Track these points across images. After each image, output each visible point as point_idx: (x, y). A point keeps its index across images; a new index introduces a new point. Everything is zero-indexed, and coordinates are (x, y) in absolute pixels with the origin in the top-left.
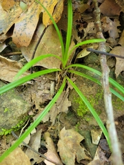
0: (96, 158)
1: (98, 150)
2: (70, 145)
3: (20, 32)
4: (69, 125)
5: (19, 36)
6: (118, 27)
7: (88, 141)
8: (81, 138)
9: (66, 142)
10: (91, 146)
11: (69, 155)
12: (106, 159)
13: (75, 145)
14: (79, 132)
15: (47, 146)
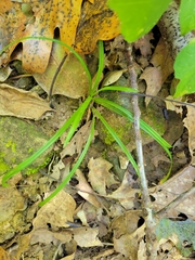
0: (125, 182)
1: (126, 173)
2: (99, 173)
3: (32, 56)
4: (95, 152)
5: (30, 61)
6: (151, 41)
7: (117, 167)
8: (110, 166)
9: (95, 171)
10: (119, 171)
11: (100, 183)
12: (133, 181)
13: (104, 173)
14: (107, 159)
15: (77, 178)
